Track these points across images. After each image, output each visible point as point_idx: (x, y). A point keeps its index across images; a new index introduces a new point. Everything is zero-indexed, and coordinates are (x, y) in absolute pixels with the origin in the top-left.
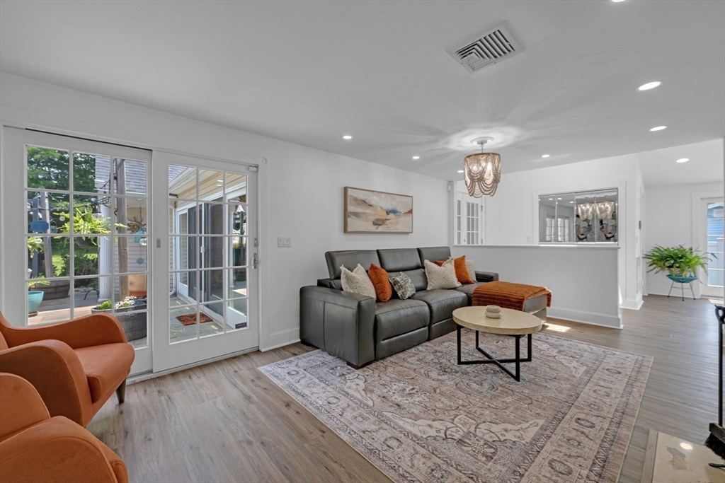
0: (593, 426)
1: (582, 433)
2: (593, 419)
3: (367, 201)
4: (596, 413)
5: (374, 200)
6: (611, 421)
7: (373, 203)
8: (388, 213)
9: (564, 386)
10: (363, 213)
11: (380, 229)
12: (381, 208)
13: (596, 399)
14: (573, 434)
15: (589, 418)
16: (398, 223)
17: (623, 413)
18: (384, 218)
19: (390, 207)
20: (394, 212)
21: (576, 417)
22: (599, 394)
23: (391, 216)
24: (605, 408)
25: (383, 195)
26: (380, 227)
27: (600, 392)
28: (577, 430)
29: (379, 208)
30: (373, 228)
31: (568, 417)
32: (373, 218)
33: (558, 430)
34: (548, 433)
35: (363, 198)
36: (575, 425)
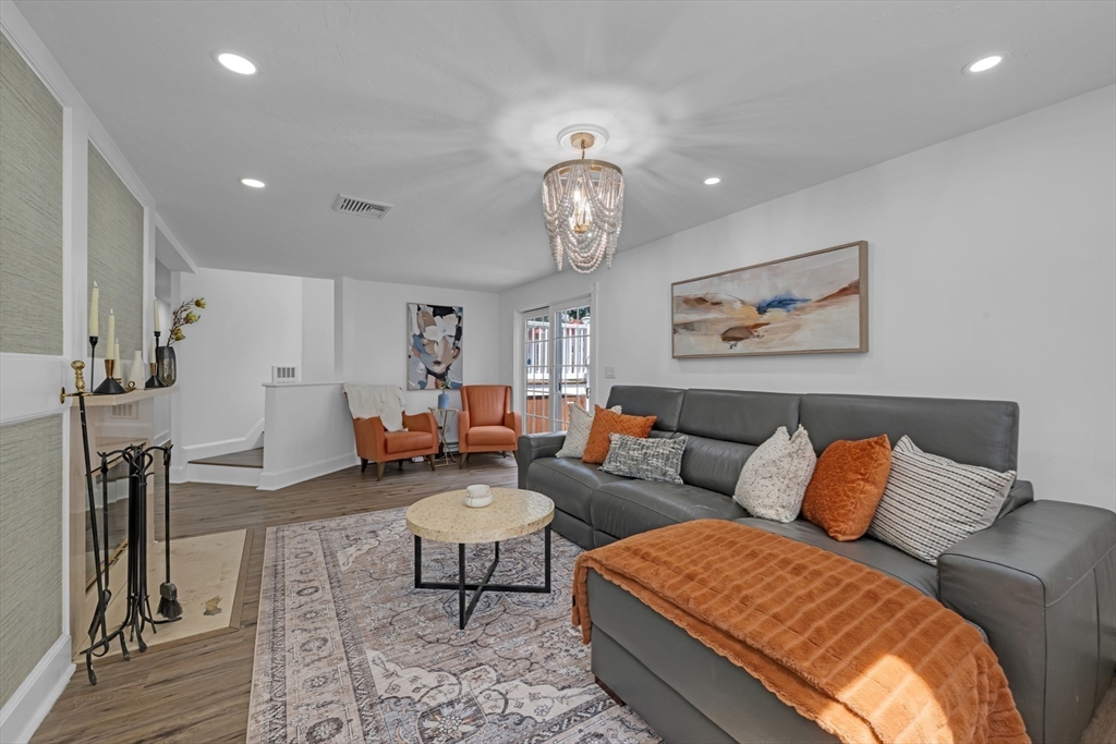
0: (299, 593)
1: (305, 582)
2: (303, 599)
3: (708, 297)
4: (304, 609)
5: (725, 291)
6: (284, 610)
7: (722, 297)
8: (761, 310)
9: (368, 620)
10: (700, 322)
11: (740, 347)
12: (743, 302)
13: (316, 629)
14: (311, 576)
15: (308, 599)
16: (797, 327)
17: (274, 630)
18: (750, 323)
19: (767, 295)
20: (782, 303)
21: (320, 592)
22: (317, 639)
23: (774, 314)
24: (298, 622)
25: (747, 275)
26: (740, 344)
27: (317, 644)
28: (310, 581)
29: (738, 305)
30: (725, 348)
31: (328, 586)
32: (723, 328)
33: (325, 572)
34: (330, 565)
35: (700, 294)
36: (316, 584)
